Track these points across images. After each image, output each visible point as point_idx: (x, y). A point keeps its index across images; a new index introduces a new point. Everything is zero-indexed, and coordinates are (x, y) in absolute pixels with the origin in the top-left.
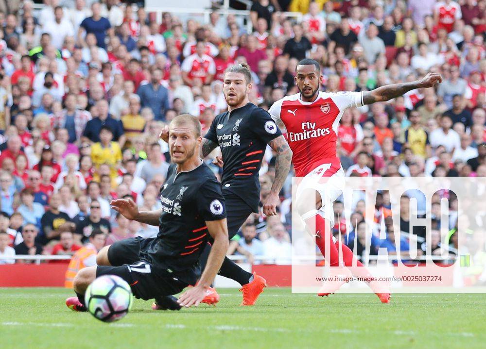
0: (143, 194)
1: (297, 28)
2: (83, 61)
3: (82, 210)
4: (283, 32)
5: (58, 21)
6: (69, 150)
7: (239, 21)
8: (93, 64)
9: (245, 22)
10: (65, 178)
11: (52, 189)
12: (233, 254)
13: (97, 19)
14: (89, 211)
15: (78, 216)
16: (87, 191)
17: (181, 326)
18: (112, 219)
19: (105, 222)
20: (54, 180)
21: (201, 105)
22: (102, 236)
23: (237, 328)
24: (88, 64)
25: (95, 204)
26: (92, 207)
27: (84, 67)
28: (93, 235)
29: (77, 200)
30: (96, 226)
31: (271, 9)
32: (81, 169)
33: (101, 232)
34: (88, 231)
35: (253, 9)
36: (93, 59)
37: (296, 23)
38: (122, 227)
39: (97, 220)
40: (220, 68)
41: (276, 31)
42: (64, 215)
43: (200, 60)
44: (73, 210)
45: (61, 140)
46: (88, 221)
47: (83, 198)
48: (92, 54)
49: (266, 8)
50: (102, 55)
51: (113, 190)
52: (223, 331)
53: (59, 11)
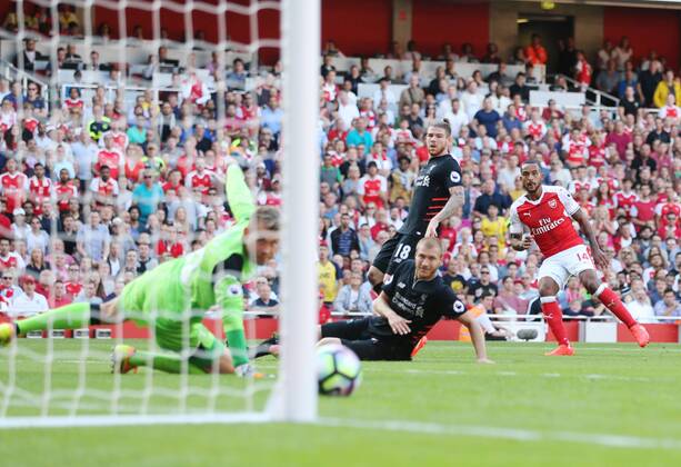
0: (526, 263)
1: (659, 121)
2: (475, 149)
3: (474, 276)
4: (647, 125)
5: (455, 111)
6: (464, 224)
7: (610, 116)
8: (485, 151)
9: (614, 116)
10: (460, 248)
11: (449, 257)
12: (602, 314)
13: (489, 111)
14: (479, 276)
15: (470, 280)
16: (479, 259)
17: (557, 375)
18: (500, 284)
19: (493, 286)
20: (450, 249)
21: (577, 184)
22: (491, 298)
23: (605, 377)
24: (481, 151)
25: (485, 270)
26: (482, 273)
27: (477, 153)
28: (483, 297)
29: (470, 267)
30: (486, 288)
31: (636, 104)
32: (474, 241)
33: (490, 295)
34: (479, 292)
35: (620, 105)
36: (485, 147)
37: (657, 118)
38: (508, 290)
39: (486, 284)
40: (593, 153)
41: (641, 123)
42: (460, 278)
43: (575, 144)
44: (467, 275)
45: (457, 215)
46: (479, 284)
47: (475, 265)
48: (483, 142)
49: (632, 104)
50: (492, 143)
51: (500, 259)
52: (593, 380)
53: (455, 103)
